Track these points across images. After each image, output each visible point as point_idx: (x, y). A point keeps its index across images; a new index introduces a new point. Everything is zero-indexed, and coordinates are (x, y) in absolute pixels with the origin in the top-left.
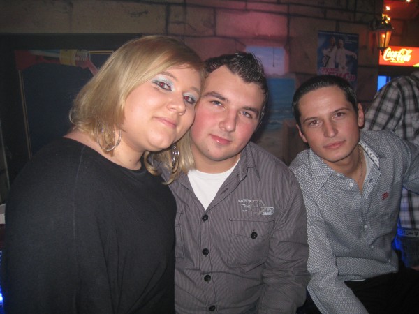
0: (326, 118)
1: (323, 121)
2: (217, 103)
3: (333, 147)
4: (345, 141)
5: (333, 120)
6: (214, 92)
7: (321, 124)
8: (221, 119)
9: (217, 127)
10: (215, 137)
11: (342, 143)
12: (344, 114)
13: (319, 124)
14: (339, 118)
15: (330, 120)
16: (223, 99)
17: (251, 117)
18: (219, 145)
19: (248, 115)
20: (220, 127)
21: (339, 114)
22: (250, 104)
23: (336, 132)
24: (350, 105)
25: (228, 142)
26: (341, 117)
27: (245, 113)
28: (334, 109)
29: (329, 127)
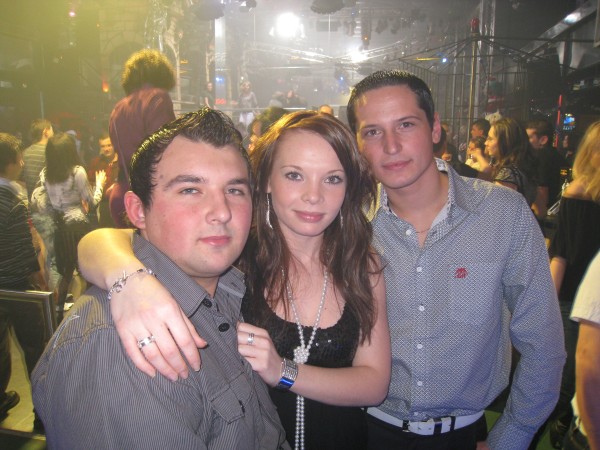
0: (388, 128)
1: (384, 131)
2: (189, 190)
3: (396, 168)
4: (411, 160)
5: (398, 131)
6: (180, 176)
7: (381, 135)
8: (206, 211)
9: (205, 225)
10: (206, 240)
11: (406, 163)
12: (413, 124)
13: (379, 135)
14: (405, 130)
15: (394, 131)
16: (197, 180)
17: (242, 193)
18: (218, 248)
19: (237, 192)
20: (209, 223)
21: (406, 125)
22: (235, 174)
23: (399, 147)
24: (422, 113)
25: (227, 239)
26: (407, 129)
27: (233, 191)
28: (400, 116)
29: (391, 139)
